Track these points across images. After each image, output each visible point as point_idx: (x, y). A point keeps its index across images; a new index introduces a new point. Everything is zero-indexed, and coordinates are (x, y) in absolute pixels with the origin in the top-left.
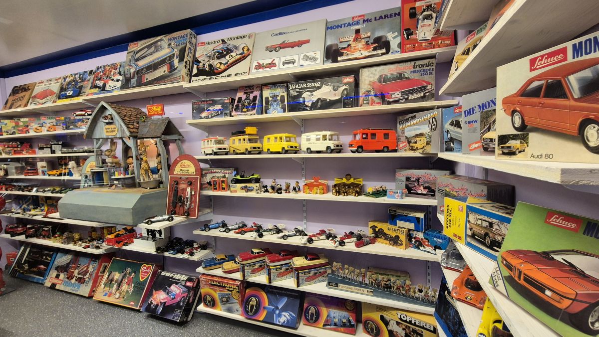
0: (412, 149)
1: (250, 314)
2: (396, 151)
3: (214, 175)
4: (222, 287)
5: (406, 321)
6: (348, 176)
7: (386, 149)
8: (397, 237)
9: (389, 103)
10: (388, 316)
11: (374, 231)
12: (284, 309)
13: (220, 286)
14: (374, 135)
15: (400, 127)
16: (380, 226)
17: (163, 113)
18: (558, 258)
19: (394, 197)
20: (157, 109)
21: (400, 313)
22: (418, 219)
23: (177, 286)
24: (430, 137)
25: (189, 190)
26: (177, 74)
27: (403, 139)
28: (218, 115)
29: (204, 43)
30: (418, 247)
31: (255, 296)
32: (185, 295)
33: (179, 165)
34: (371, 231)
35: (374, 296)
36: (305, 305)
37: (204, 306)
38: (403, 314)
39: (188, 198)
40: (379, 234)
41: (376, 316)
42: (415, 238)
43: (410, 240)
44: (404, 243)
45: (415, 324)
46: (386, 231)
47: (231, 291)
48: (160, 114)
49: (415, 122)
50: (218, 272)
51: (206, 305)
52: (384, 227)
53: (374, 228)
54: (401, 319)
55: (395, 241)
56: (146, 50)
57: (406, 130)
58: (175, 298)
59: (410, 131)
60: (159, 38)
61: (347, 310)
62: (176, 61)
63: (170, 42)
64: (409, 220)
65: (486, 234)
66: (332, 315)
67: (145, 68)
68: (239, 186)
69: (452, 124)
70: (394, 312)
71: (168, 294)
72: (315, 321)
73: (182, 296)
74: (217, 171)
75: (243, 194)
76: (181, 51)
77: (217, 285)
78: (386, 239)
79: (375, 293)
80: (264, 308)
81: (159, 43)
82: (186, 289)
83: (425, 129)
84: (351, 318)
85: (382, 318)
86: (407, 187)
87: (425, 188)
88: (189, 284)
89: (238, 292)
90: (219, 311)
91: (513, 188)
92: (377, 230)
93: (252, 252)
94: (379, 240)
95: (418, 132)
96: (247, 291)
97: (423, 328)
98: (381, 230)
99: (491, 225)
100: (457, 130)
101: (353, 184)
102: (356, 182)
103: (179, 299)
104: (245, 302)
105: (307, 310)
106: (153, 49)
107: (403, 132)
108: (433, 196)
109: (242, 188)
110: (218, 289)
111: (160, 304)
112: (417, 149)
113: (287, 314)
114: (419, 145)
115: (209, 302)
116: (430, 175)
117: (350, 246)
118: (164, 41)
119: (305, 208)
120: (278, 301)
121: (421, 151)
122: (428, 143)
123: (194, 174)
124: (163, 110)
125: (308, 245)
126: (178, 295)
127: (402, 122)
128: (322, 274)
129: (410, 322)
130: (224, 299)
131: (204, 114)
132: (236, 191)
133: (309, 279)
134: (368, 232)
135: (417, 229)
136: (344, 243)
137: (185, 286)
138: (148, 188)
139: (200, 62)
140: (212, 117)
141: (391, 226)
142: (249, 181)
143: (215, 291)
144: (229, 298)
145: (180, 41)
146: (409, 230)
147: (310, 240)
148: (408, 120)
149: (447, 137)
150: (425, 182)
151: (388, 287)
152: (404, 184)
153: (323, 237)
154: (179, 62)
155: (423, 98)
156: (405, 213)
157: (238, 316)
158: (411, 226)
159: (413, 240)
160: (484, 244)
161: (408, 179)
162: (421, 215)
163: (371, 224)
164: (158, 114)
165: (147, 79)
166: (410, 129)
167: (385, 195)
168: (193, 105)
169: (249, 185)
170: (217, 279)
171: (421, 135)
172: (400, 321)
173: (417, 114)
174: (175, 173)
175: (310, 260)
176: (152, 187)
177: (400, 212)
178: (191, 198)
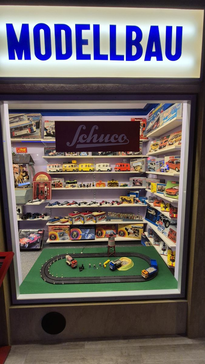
0: (136, 170)
1: (75, 238)
2: (129, 171)
3: (54, 181)
4: (61, 229)
5: (134, 227)
6: (113, 180)
7: (127, 170)
8: (130, 200)
9: (129, 155)
10: (127, 227)
11: (122, 200)
12: (89, 234)
13: (59, 229)
14: (123, 165)
15: (131, 163)
16: (124, 197)
17: (27, 152)
18: (173, 188)
19: (130, 186)
20: (22, 150)
21: (132, 225)
22: (137, 193)
23: (34, 234)
24: (142, 167)
25: (46, 187)
26: (35, 134)
27: (132, 167)
28: (58, 154)
29: (48, 121)
30: (137, 203)
31: (75, 231)
32: (40, 237)
33: (39, 176)
34: (121, 199)
35: (123, 221)
36: (97, 231)
37: (50, 240)
38: (133, 225)
39: (46, 191)
40: (124, 200)
41: (123, 229)
42: (136, 200)
43: (134, 201)
44: (133, 202)
45: (137, 228)
46: (126, 199)
47: (65, 230)
48: (25, 152)
49: (137, 161)
50: (58, 223)
51: (51, 239)
52: (126, 197)
53: (122, 198)
54: (132, 227)
55: (130, 202)
56: (13, 119)
57: (133, 164)
58: (34, 239)
59: (135, 164)
60: (21, 114)
61: (113, 229)
62: (34, 128)
63: (28, 118)
64: (134, 194)
65: (161, 189)
66: (107, 232)
67: (14, 128)
68: (70, 185)
69: (150, 164)
70: (130, 225)
71: (29, 238)
72: (101, 236)
73: (38, 238)
74: (56, 179)
75: (72, 188)
76: (36, 123)
77: (58, 229)
78: (126, 202)
79: (124, 220)
80: (80, 235)
81: (21, 117)
82: (39, 235)
83: (140, 164)
84: (114, 232)
85: (126, 229)
86: (133, 183)
87: (139, 183)
88: (40, 232)
89: (69, 230)
90: (59, 240)
91: (165, 180)
92: (123, 199)
93: (74, 213)
94: (124, 202)
95: (138, 165)
96: (71, 230)
97: (139, 228)
98: (125, 199)
99: (162, 187)
100: (152, 165)
101: (114, 183)
102: (116, 182)
103: (36, 239)
104: (71, 234)
105: (98, 233)
106: (17, 119)
107: (132, 164)
108: (142, 185)
109: (71, 186)
110: (58, 231)
111: (26, 244)
112: (137, 170)
113: (90, 235)
114: (138, 169)
115: (53, 238)
116: (141, 179)
117: (116, 205)
118: (25, 116)
119: (95, 193)
120: (86, 231)
121: (139, 171)
122: (141, 169)
123: (48, 180)
124: (26, 150)
125: (100, 206)
126: (35, 238)
127: (132, 161)
128: (103, 218)
129: (135, 227)
130: (61, 235)
131: (50, 154)
132: (68, 187)
133: (100, 220)
134: (120, 200)
135: (137, 197)
136: (113, 204)
137: (38, 233)
138: (24, 188)
139: (47, 130)
140: (55, 155)
141: (128, 197)
142: (74, 183)
143: (57, 232)
144: (64, 233)
145: (35, 118)
146: (134, 197)
147: (101, 204)
148: (134, 161)
149: (149, 167)
150: (139, 181)
151: (128, 217)
152: (132, 182)
153: (104, 203)
154: (37, 128)
155: (139, 154)
156: (133, 192)
157: (68, 240)
158: (135, 196)
159: (135, 201)
160: (161, 191)
161: (134, 180)
162: (138, 192)
163: (121, 197)
164: (23, 152)
165: (16, 134)
166: (134, 164)
167: (127, 186)
168: (45, 149)
169: (74, 184)
170: (58, 226)
171: (139, 166)
172: (132, 228)
173: (137, 159)
174: (36, 180)
175: (100, 212)
176: (26, 187)
177: (131, 192)
178: (47, 191)
